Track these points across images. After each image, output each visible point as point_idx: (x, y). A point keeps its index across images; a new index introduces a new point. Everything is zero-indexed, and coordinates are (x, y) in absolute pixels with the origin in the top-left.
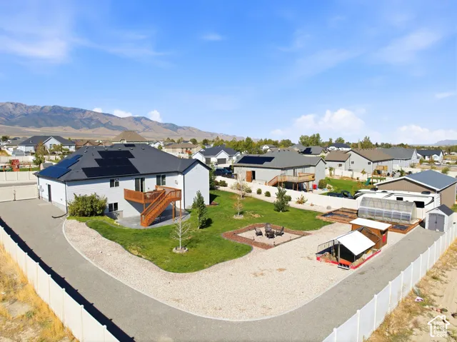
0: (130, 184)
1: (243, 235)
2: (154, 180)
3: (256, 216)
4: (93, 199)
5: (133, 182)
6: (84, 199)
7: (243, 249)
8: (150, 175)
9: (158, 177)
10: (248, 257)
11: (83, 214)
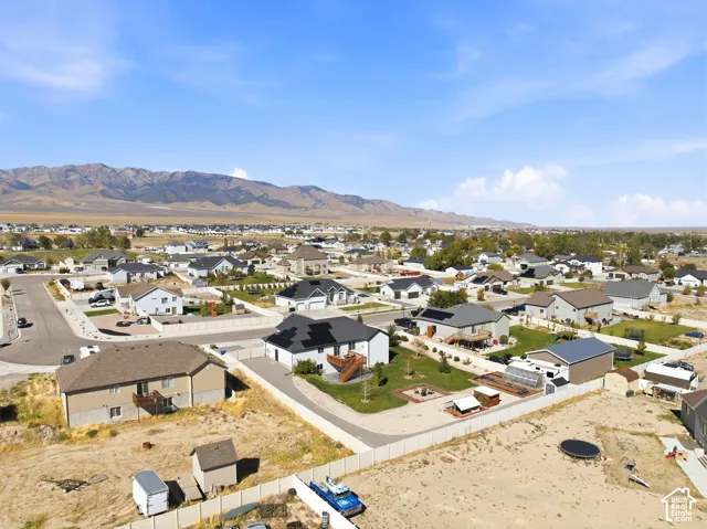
0: (330, 351)
1: (406, 393)
2: (347, 346)
3: (422, 376)
4: (308, 363)
5: (332, 349)
6: (304, 363)
7: (403, 402)
8: (344, 343)
9: (350, 344)
10: (403, 408)
11: (303, 373)
